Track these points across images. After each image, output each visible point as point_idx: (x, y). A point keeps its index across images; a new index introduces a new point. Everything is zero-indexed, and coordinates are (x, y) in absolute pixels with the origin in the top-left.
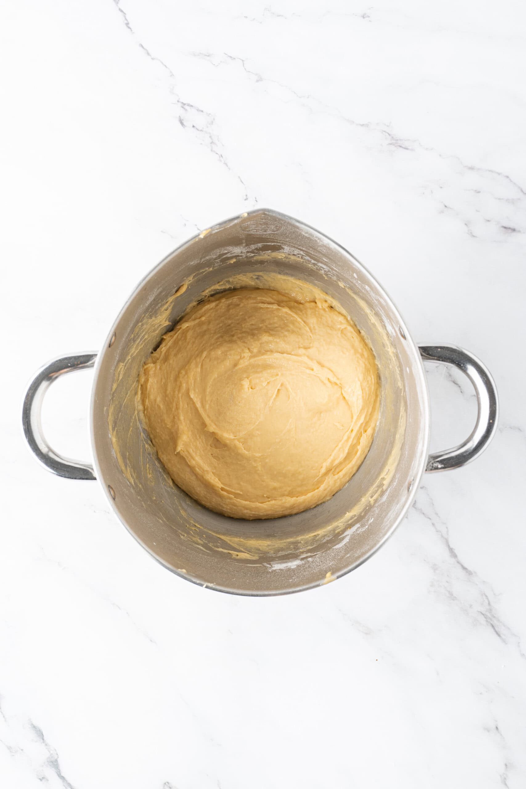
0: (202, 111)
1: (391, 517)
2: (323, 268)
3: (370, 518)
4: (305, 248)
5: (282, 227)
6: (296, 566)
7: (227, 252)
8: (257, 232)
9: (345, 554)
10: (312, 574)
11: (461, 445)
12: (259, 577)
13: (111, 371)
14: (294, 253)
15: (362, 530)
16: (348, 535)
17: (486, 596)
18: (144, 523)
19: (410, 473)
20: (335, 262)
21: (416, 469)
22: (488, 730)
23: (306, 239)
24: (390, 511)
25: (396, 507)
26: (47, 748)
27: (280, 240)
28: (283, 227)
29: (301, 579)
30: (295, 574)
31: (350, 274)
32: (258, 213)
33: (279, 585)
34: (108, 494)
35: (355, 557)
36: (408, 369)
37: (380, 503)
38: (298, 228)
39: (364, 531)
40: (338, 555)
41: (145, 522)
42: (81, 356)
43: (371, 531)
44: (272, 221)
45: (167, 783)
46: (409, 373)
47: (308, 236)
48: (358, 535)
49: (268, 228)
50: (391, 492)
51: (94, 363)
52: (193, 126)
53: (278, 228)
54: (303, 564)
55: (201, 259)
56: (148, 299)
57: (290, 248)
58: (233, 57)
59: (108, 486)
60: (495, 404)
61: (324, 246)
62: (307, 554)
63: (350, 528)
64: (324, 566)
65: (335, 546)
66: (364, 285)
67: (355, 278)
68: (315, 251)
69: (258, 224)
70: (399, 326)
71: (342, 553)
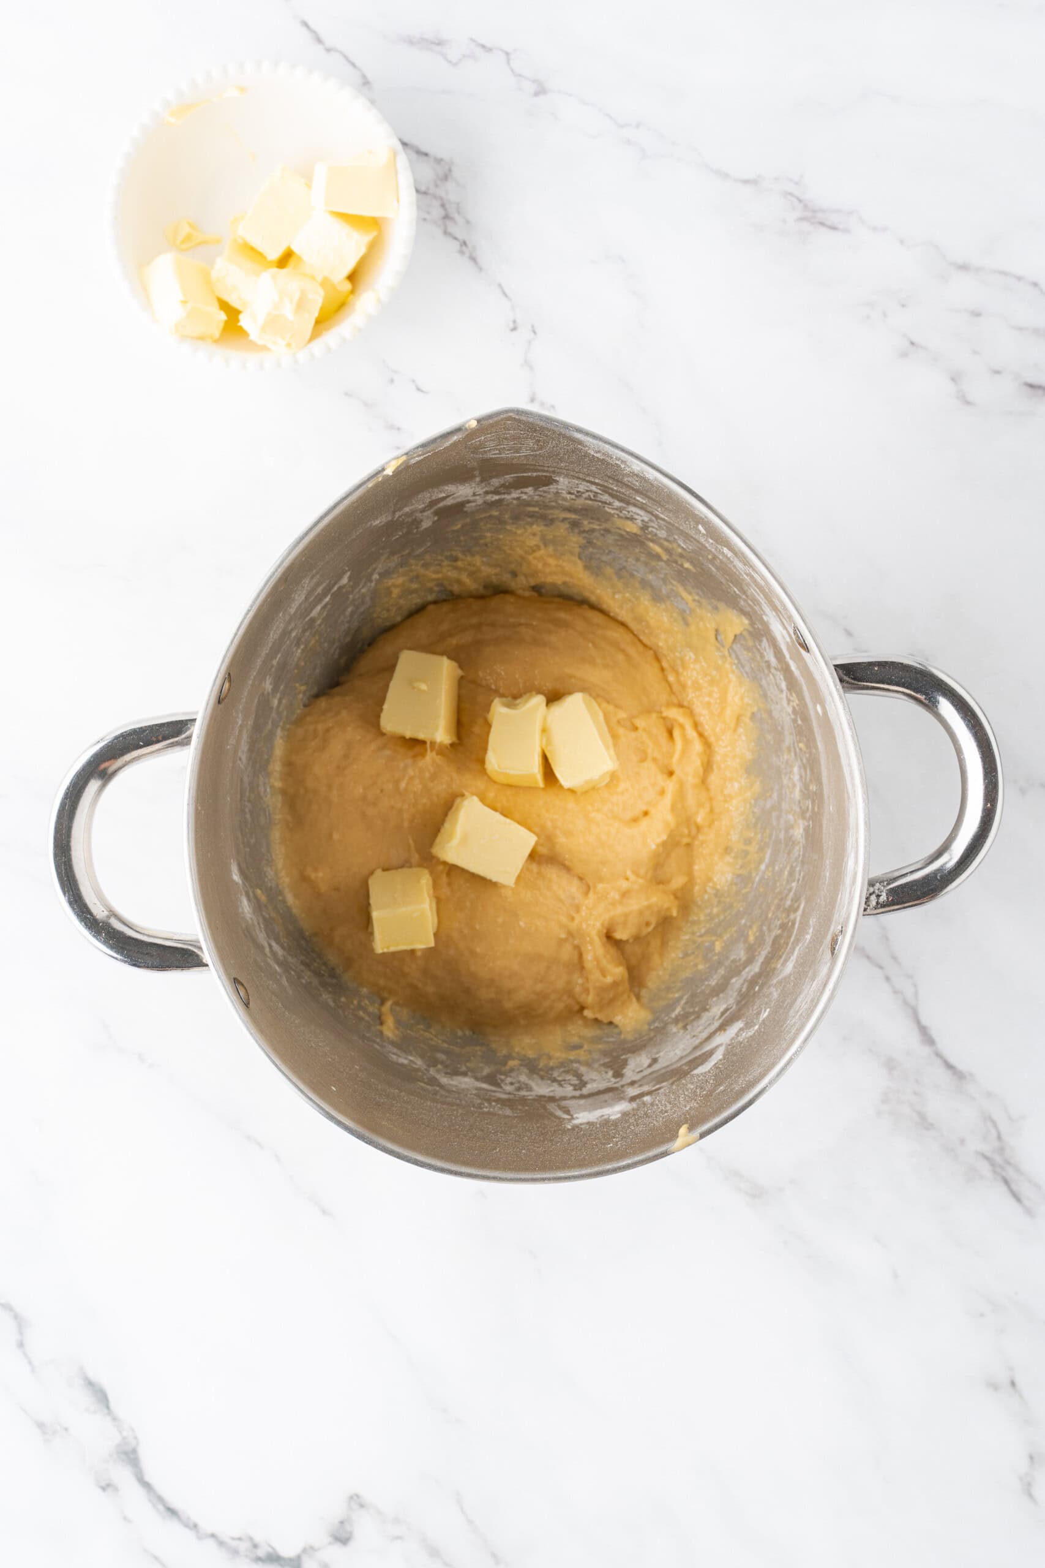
0: (426, 155)
1: (802, 1006)
2: (638, 514)
3: (761, 1009)
4: (599, 479)
5: (548, 443)
6: (619, 1115)
7: (444, 495)
8: (500, 454)
9: (717, 1086)
10: (651, 1129)
11: (931, 856)
12: (546, 1143)
13: (229, 747)
14: (579, 490)
15: (747, 1033)
16: (721, 1045)
17: (993, 1122)
19: (836, 917)
20: (660, 504)
21: (845, 909)
22: (995, 1387)
23: (600, 463)
24: (800, 993)
25: (811, 986)
26: (115, 1426)
27: (548, 467)
28: (550, 441)
29: (629, 1143)
30: (617, 1132)
31: (692, 527)
32: (499, 418)
33: (587, 1157)
34: (234, 998)
35: (735, 1091)
37: (780, 977)
38: (580, 443)
39: (751, 1037)
40: (702, 1088)
41: (313, 1045)
42: (162, 725)
43: (765, 1037)
44: (528, 431)
46: (821, 715)
47: (602, 458)
48: (740, 1045)
49: (521, 446)
50: (800, 955)
51: (190, 737)
53: (541, 443)
54: (633, 1109)
55: (394, 513)
56: (294, 600)
57: (570, 480)
58: (488, 45)
59: (233, 980)
60: (995, 769)
61: (635, 475)
62: (641, 1088)
63: (725, 1030)
64: (674, 1113)
65: (696, 1067)
66: (719, 547)
67: (703, 533)
68: (619, 484)
69: (501, 439)
70: (793, 625)
71: (709, 1083)
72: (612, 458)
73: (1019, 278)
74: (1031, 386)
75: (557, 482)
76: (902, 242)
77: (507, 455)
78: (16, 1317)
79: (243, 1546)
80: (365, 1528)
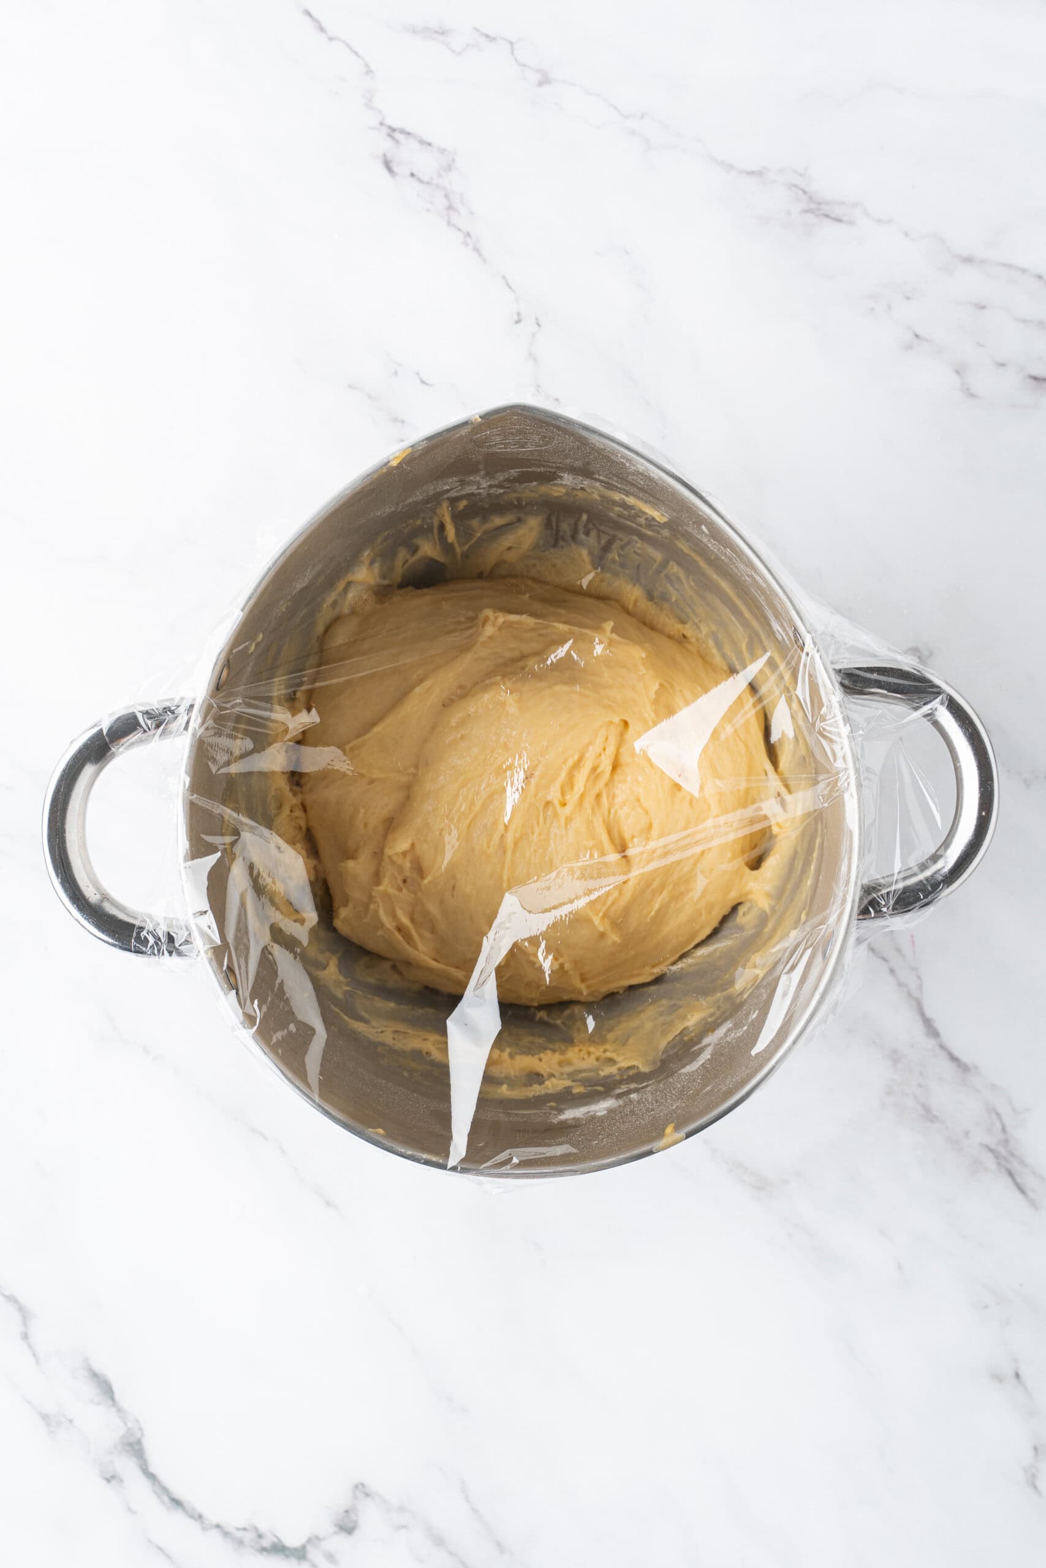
0: (430, 144)
3: (751, 1009)
5: (554, 439)
6: (605, 1112)
7: (449, 488)
8: (505, 448)
9: (704, 1086)
10: (637, 1127)
11: (923, 863)
14: (582, 486)
15: (736, 1034)
16: (709, 1045)
17: (998, 1114)
22: (998, 1378)
23: (604, 461)
26: (120, 1417)
27: (553, 462)
28: (556, 437)
29: (615, 1140)
30: (603, 1128)
31: (695, 527)
32: (506, 413)
34: (224, 984)
35: (721, 1092)
38: (586, 440)
39: (739, 1037)
40: (688, 1088)
44: (534, 426)
47: (607, 455)
48: (728, 1045)
49: (527, 441)
52: (412, 175)
53: (547, 439)
54: (620, 1106)
55: (397, 504)
57: (574, 477)
58: (492, 35)
60: (991, 779)
61: (640, 473)
62: (628, 1086)
63: (713, 1030)
64: (661, 1111)
65: (683, 1067)
66: (722, 548)
67: (706, 534)
68: (624, 481)
69: (507, 434)
70: (793, 628)
71: (696, 1082)
72: (617, 456)
73: (1024, 271)
74: (1035, 378)
75: (561, 478)
76: (906, 234)
77: (513, 449)
78: (21, 1308)
79: (248, 1537)
80: (370, 1517)
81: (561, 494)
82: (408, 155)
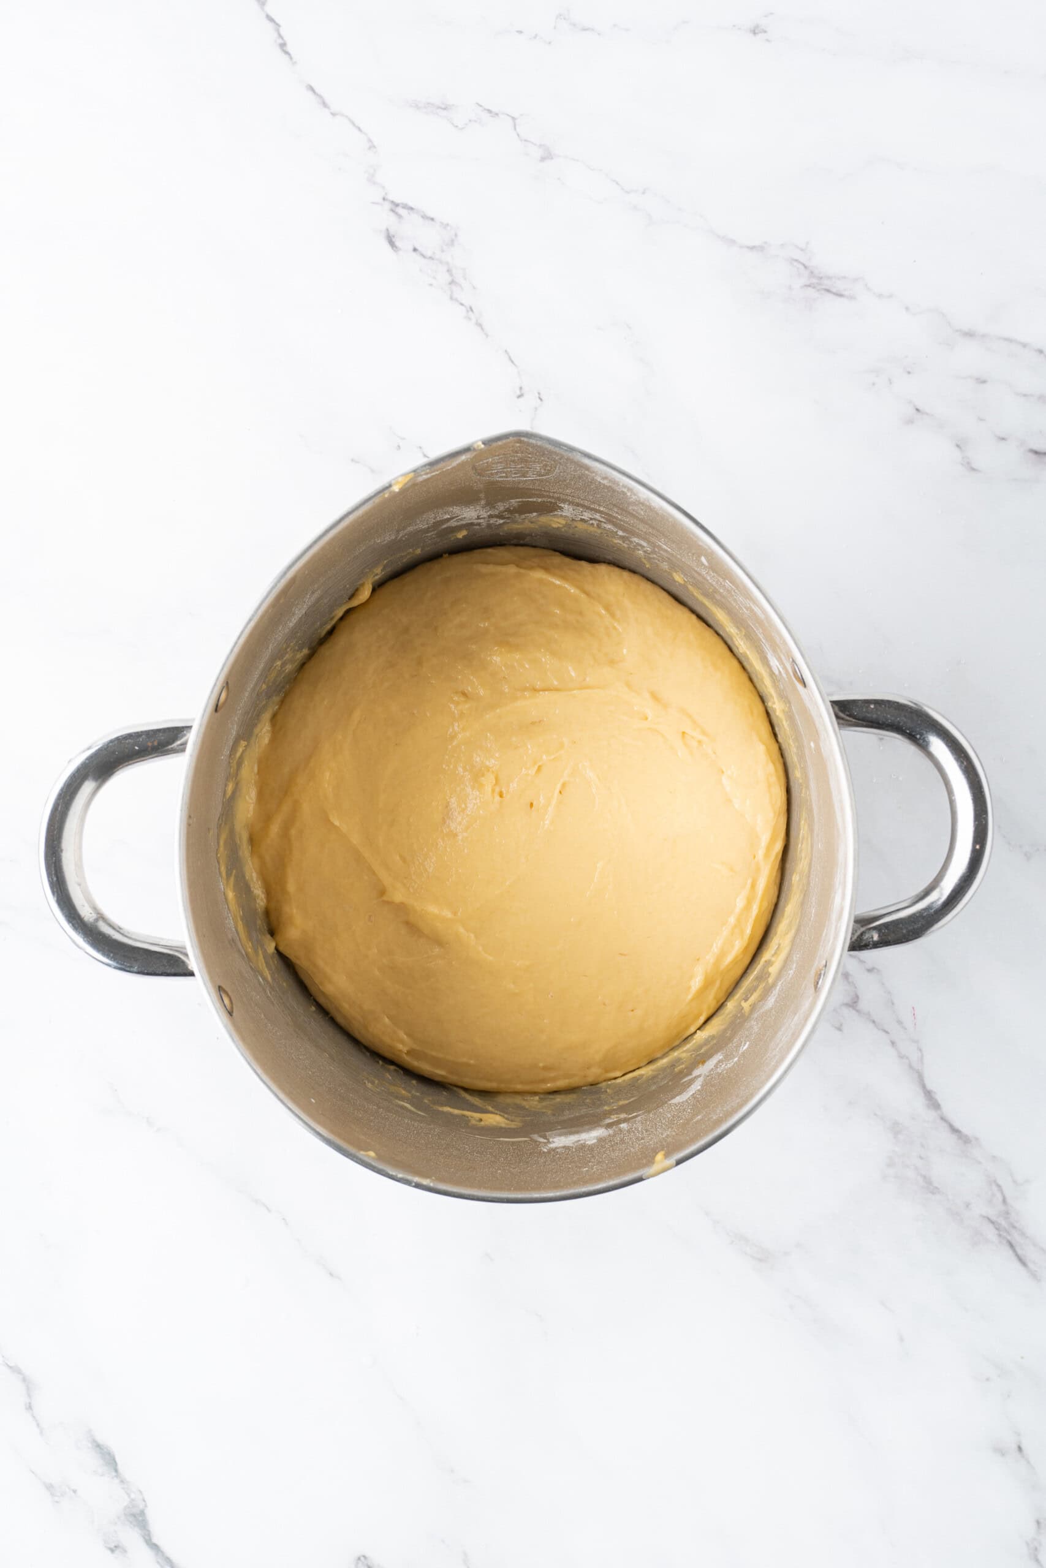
0: (432, 219)
1: (783, 1039)
2: (641, 545)
3: (742, 1042)
4: (604, 507)
5: (556, 468)
6: (595, 1141)
7: (449, 517)
8: (507, 477)
9: (694, 1115)
10: (627, 1155)
11: (917, 895)
12: (521, 1164)
13: (222, 757)
14: (583, 517)
15: (726, 1065)
16: (699, 1076)
17: (999, 1186)
18: (293, 1058)
19: (820, 952)
20: (663, 535)
21: (830, 944)
22: (1001, 1452)
23: (605, 490)
24: (780, 1027)
25: (793, 1019)
26: (123, 1488)
27: (554, 493)
28: (558, 466)
29: (605, 1167)
30: (593, 1157)
31: (694, 559)
32: (508, 440)
33: (562, 1180)
34: (218, 1005)
35: (712, 1120)
36: (812, 744)
37: (762, 1011)
38: (587, 468)
39: (730, 1068)
40: (679, 1117)
42: (159, 730)
43: (744, 1068)
44: (536, 455)
45: (362, 1558)
46: (814, 751)
47: (608, 485)
48: (719, 1076)
49: (528, 469)
50: (782, 990)
51: (185, 744)
52: (415, 250)
53: (549, 468)
54: (609, 1135)
55: (398, 531)
56: (294, 614)
57: (575, 508)
58: (494, 109)
59: (217, 987)
60: (985, 812)
61: (641, 503)
62: (618, 1116)
63: (703, 1062)
64: (651, 1140)
65: (673, 1098)
66: (721, 580)
67: (705, 565)
68: (624, 513)
69: (508, 462)
70: (791, 660)
71: (686, 1112)
72: (619, 485)
73: (1024, 345)
74: (1036, 452)
75: (561, 508)
76: (907, 309)
77: (514, 478)
78: (24, 1380)
81: (561, 526)
82: (410, 230)
